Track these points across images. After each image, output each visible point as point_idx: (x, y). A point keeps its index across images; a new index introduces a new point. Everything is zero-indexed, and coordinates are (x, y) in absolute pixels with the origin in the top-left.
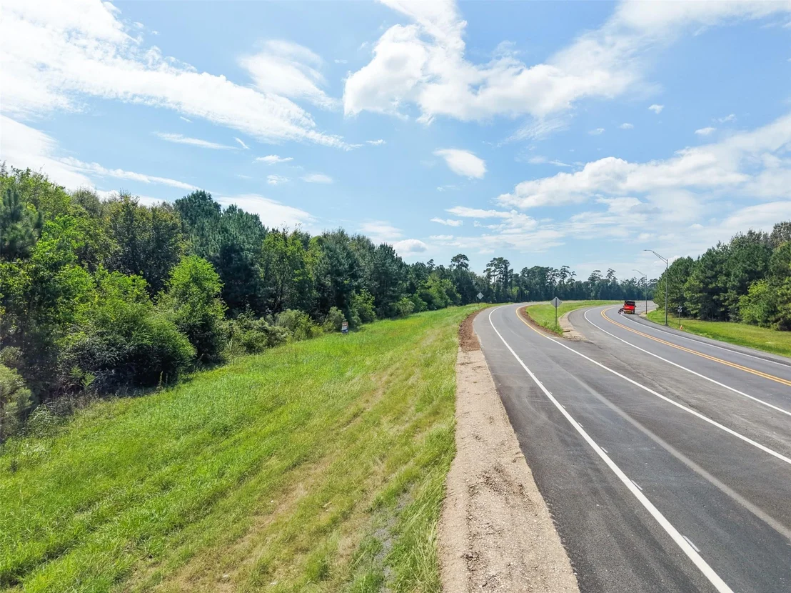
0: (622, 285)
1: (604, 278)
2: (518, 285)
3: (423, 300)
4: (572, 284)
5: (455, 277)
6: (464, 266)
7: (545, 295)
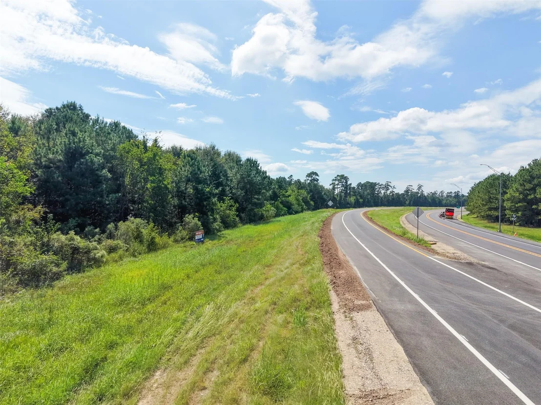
0: (427, 196)
1: (415, 191)
2: (355, 195)
3: (284, 207)
4: (393, 195)
5: (308, 188)
6: (315, 180)
7: (374, 202)
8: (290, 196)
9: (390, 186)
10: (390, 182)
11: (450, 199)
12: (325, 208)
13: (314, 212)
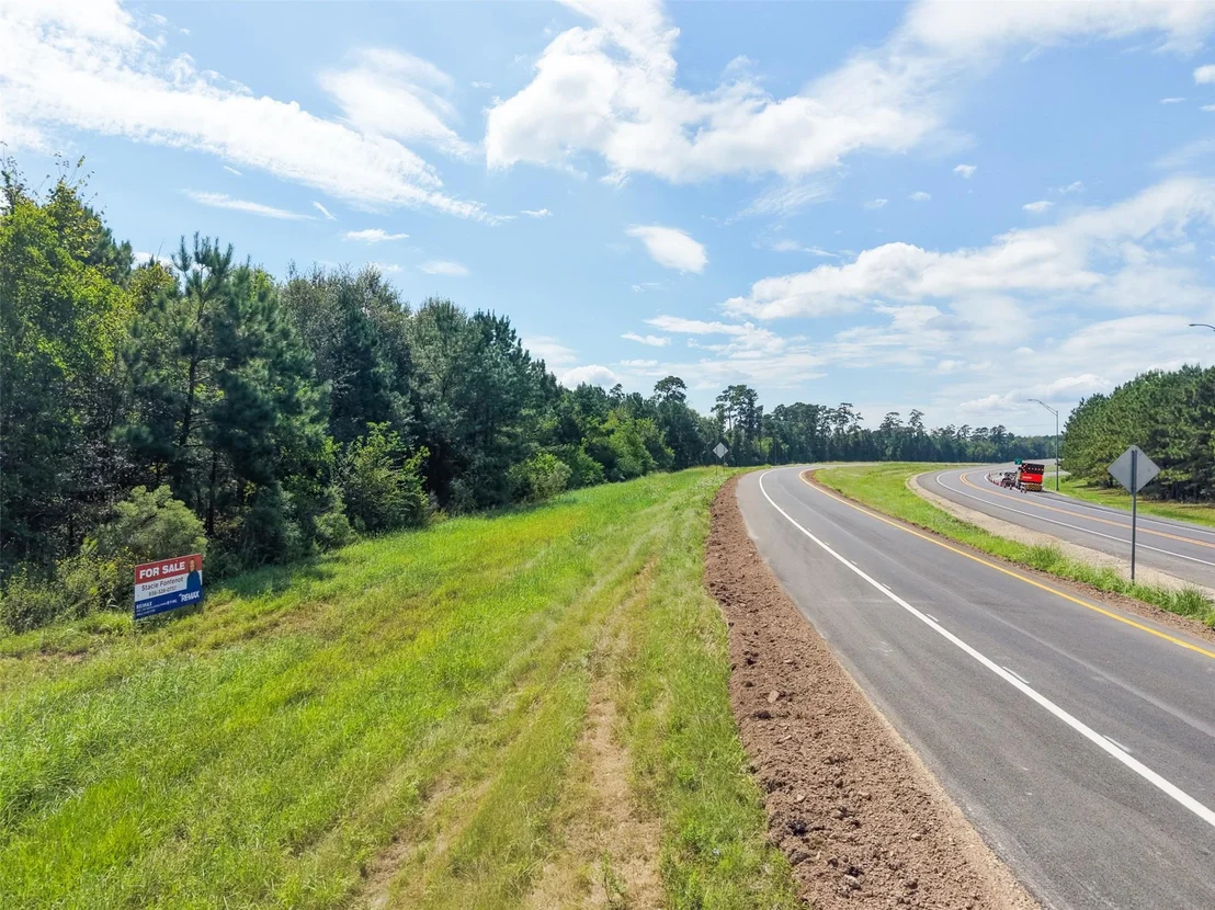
0: (933, 436)
1: (905, 425)
2: (770, 435)
3: (594, 460)
4: (857, 433)
5: (661, 416)
6: (677, 398)
7: (814, 452)
8: (612, 432)
9: (849, 413)
10: (851, 405)
11: (984, 445)
12: (701, 464)
13: (676, 474)
